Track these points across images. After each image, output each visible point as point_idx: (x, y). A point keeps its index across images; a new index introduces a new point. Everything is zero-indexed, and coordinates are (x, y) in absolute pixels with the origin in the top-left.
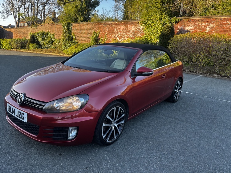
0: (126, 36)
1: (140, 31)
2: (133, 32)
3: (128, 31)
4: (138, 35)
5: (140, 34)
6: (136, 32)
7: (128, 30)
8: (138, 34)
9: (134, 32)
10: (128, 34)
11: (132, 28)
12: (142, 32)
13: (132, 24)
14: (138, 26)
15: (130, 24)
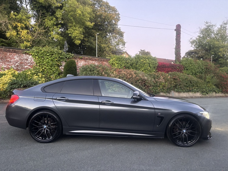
0: (4, 66)
1: (28, 62)
2: (16, 62)
3: (8, 61)
4: (26, 67)
5: (29, 66)
6: (21, 63)
7: (8, 59)
8: (25, 65)
9: (19, 63)
10: (8, 65)
11: (15, 57)
12: (31, 63)
13: (15, 52)
14: (25, 56)
15: (11, 52)
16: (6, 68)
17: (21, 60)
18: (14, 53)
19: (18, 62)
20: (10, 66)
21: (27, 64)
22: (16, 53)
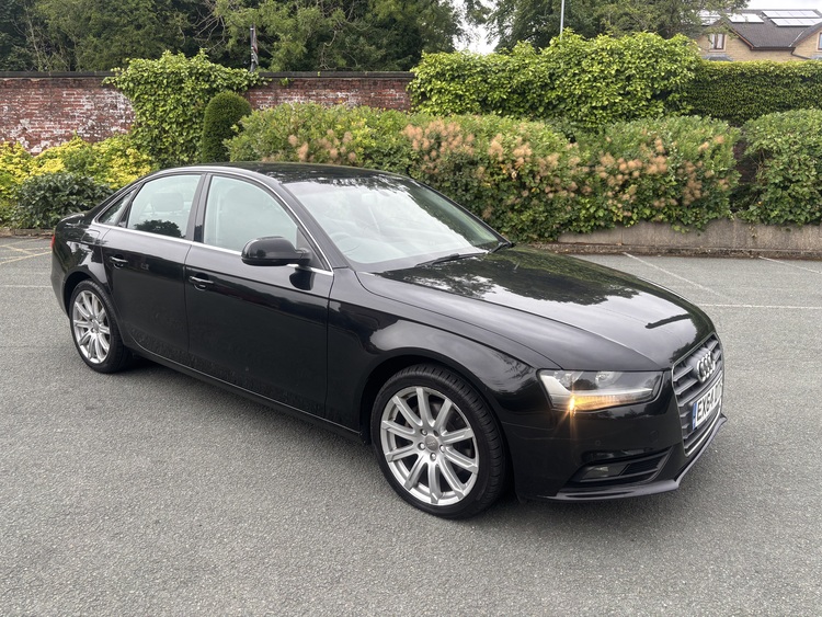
0: (57, 132)
1: (117, 113)
2: (88, 118)
3: (67, 116)
4: (114, 129)
6: (100, 119)
7: (68, 109)
8: (112, 124)
9: (94, 118)
10: (68, 126)
11: (83, 100)
12: (127, 118)
13: (80, 85)
14: (108, 97)
15: (72, 87)
16: (65, 137)
17: (99, 109)
18: (78, 87)
19: (92, 115)
20: (73, 128)
21: (116, 120)
22: (83, 87)
